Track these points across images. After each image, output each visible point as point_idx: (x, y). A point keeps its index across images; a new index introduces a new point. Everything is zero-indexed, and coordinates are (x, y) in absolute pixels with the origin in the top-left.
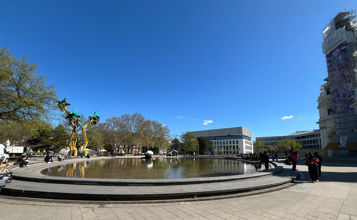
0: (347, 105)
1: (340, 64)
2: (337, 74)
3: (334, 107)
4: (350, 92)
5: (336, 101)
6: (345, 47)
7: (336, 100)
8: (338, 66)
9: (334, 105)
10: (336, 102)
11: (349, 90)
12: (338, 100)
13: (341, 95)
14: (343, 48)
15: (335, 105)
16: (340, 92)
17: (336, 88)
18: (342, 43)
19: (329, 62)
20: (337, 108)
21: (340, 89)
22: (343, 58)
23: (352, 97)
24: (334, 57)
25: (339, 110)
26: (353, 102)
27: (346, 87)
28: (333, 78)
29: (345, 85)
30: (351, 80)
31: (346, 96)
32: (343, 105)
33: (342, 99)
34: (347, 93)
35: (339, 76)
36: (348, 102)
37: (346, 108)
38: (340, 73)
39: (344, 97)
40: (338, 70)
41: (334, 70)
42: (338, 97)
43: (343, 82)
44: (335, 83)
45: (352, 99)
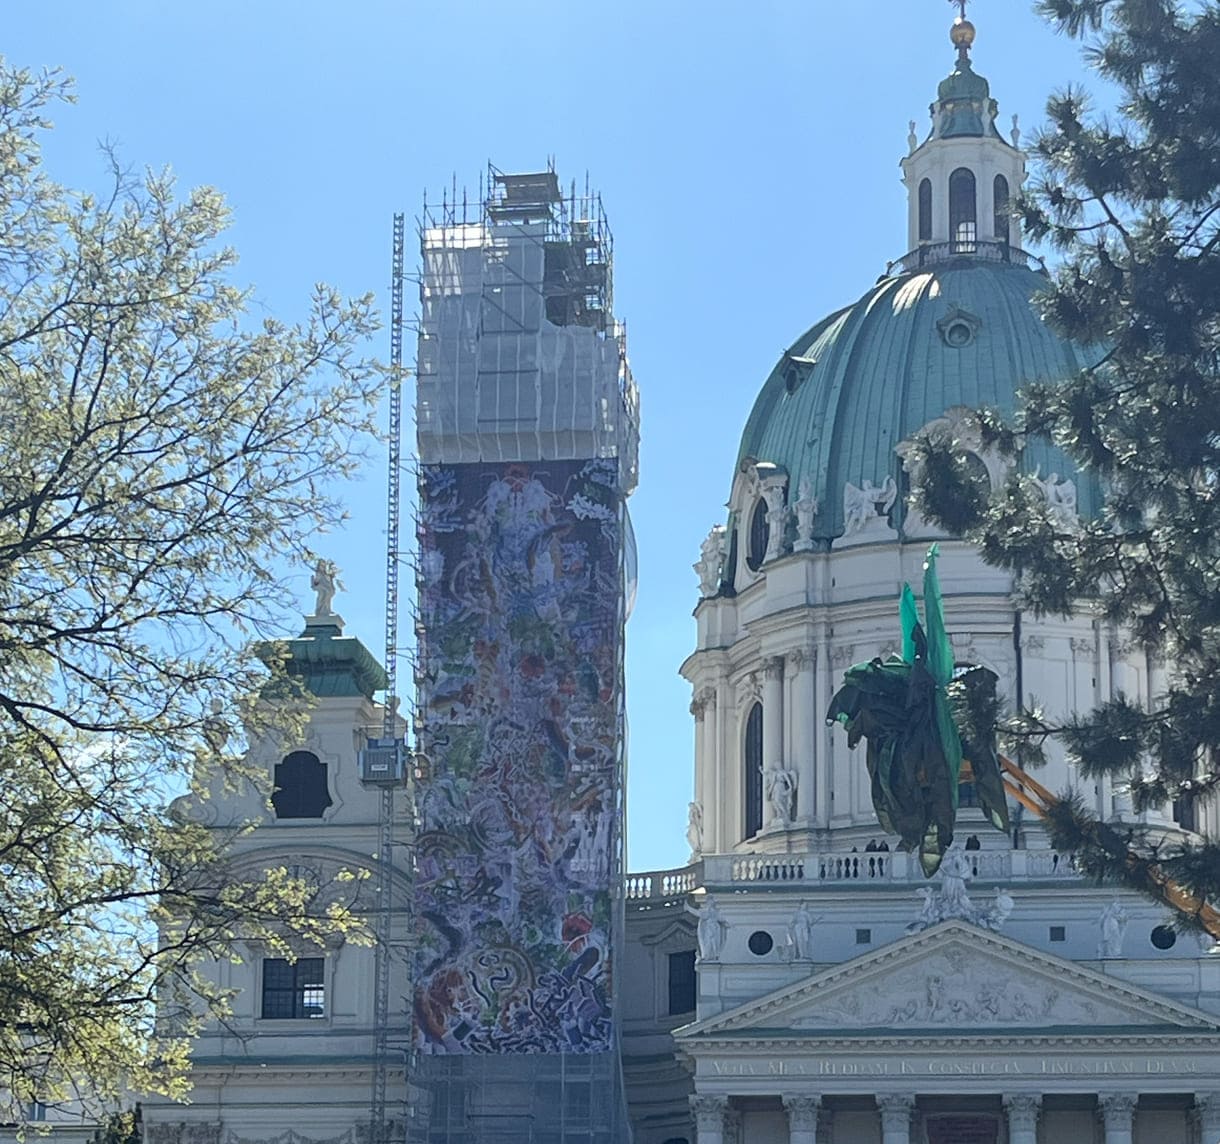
0: (541, 995)
1: (543, 626)
2: (505, 693)
3: (429, 972)
4: (581, 898)
5: (456, 925)
6: (600, 511)
7: (463, 924)
8: (518, 628)
9: (432, 954)
10: (455, 939)
11: (573, 878)
13: (509, 893)
14: (580, 506)
15: (437, 963)
16: (508, 867)
17: (475, 809)
18: (581, 463)
19: (439, 539)
20: (456, 992)
21: (509, 842)
22: (567, 583)
23: (595, 939)
24: (496, 526)
25: (474, 1017)
26: (595, 985)
27: (556, 844)
28: (459, 707)
29: (555, 820)
30: (600, 802)
31: (545, 917)
32: (515, 981)
33: (510, 925)
34: (559, 895)
35: (514, 719)
36: (559, 968)
37: (531, 1018)
38: (525, 696)
39: (533, 923)
40: (513, 665)
41: (483, 644)
42: (480, 900)
43: (543, 790)
44: (467, 759)
45: (592, 955)
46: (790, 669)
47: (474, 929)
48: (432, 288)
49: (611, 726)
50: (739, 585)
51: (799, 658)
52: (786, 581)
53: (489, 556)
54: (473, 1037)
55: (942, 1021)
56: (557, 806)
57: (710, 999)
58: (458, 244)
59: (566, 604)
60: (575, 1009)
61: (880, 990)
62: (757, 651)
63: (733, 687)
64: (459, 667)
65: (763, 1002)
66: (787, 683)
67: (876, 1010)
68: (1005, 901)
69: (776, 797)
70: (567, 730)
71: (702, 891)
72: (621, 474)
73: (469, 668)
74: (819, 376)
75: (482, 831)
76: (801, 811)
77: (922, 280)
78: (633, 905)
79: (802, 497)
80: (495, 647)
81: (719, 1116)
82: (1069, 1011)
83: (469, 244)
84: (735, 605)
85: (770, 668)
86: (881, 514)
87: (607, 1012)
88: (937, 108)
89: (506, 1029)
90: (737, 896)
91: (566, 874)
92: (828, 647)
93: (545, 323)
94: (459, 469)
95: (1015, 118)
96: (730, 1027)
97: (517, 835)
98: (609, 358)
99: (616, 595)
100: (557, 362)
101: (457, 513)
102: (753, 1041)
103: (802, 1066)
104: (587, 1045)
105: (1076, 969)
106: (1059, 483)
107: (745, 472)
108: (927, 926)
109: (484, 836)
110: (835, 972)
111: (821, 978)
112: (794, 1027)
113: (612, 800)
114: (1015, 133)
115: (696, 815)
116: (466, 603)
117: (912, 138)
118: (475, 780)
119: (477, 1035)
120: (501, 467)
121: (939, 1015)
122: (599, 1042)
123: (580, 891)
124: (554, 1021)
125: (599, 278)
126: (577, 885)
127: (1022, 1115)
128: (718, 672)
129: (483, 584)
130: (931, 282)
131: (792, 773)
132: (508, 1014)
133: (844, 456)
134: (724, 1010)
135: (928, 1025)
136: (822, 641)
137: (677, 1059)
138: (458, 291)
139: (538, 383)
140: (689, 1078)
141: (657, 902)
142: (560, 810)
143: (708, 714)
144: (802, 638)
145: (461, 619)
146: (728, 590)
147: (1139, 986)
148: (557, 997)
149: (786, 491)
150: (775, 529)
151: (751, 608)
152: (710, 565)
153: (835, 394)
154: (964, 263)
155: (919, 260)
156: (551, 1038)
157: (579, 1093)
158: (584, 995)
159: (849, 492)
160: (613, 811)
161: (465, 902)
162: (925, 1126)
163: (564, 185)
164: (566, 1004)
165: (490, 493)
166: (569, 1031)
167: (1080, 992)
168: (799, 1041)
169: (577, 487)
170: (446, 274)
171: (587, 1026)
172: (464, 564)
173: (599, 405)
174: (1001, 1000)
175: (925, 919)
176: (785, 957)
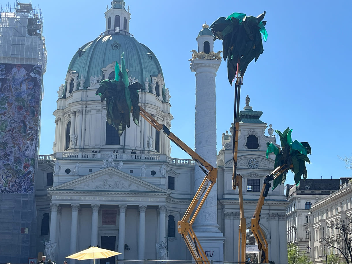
0: (18, 181)
4: (28, 160)
6: (37, 76)
8: (17, 100)
11: (27, 155)
12: (5, 165)
13: (12, 158)
14: (33, 75)
16: (12, 152)
17: (5, 139)
18: (34, 65)
21: (13, 147)
22: (29, 91)
23: (31, 169)
24: (14, 78)
25: (2, 185)
26: (30, 179)
27: (23, 147)
28: (3, 116)
29: (23, 142)
30: (34, 139)
31: (20, 163)
32: (12, 178)
33: (11, 165)
34: (23, 159)
35: (15, 120)
36: (22, 175)
37: (15, 186)
38: (18, 115)
39: (17, 165)
40: (16, 108)
41: (9, 103)
42: (5, 159)
43: (21, 136)
44: (4, 128)
45: (30, 172)
46: (77, 114)
47: (3, 165)
48: (2, 25)
49: (37, 123)
50: (67, 96)
51: (79, 112)
52: (77, 95)
53: (12, 84)
54: (1, 189)
55: (106, 189)
56: (24, 139)
57: (56, 182)
58: (9, 17)
59: (28, 95)
60: (25, 184)
61: (94, 182)
62: (70, 110)
63: (64, 118)
64: (3, 107)
65: (68, 184)
66: (76, 117)
67: (92, 186)
68: (121, 164)
69: (73, 141)
70: (27, 123)
71: (55, 159)
72: (42, 69)
73: (6, 108)
74: (86, 54)
75: (6, 144)
76: (78, 144)
77: (108, 37)
78: (40, 162)
79: (82, 78)
80: (12, 104)
81: (57, 208)
82: (133, 188)
83: (11, 17)
84: (66, 100)
85: (73, 113)
86: (98, 83)
87: (33, 185)
88: (113, 3)
89: (9, 188)
90: (63, 161)
91: (25, 154)
92: (86, 109)
93: (27, 35)
94: (6, 65)
95: (129, 6)
96: (60, 189)
97: (14, 145)
98: (41, 44)
99: (40, 95)
100: (29, 43)
101: (5, 74)
102: (65, 192)
103: (76, 198)
104: (28, 192)
105: (135, 179)
106: (135, 79)
107: (69, 72)
108: (105, 168)
109: (7, 145)
110: (84, 178)
111: (81, 179)
112: (74, 189)
113: (36, 139)
114: (128, 9)
115: (55, 144)
116: (5, 94)
117: (107, 8)
118: (6, 132)
119: (3, 189)
120: (15, 65)
121: (106, 188)
122: (30, 192)
123: (28, 158)
124: (20, 186)
125: (39, 27)
126: (27, 157)
127: (123, 209)
128: (61, 114)
129: (10, 90)
130: (110, 37)
131: (76, 136)
132: (10, 185)
133: (91, 71)
134: (59, 185)
135: (103, 189)
136: (84, 108)
137: (48, 196)
138: (8, 26)
139: (25, 47)
140: (50, 200)
141: (45, 161)
142: (25, 140)
143: (59, 123)
144: (80, 107)
145: (4, 97)
146: (64, 97)
147: (149, 183)
148: (21, 181)
149: (78, 77)
150: (75, 84)
151: (69, 101)
152: (61, 92)
153: (89, 58)
154: (117, 34)
155: (108, 33)
156: (20, 190)
157: (25, 203)
158: (28, 181)
159: (92, 78)
160: (37, 141)
161: (2, 159)
162: (101, 211)
163: (33, 7)
164: (23, 183)
165: (13, 70)
166: (24, 189)
167: (136, 183)
168: (76, 192)
169: (33, 70)
170: (5, 23)
171: (28, 188)
172: (6, 85)
173: (38, 53)
174: (119, 185)
175: (104, 167)
176: (73, 174)
